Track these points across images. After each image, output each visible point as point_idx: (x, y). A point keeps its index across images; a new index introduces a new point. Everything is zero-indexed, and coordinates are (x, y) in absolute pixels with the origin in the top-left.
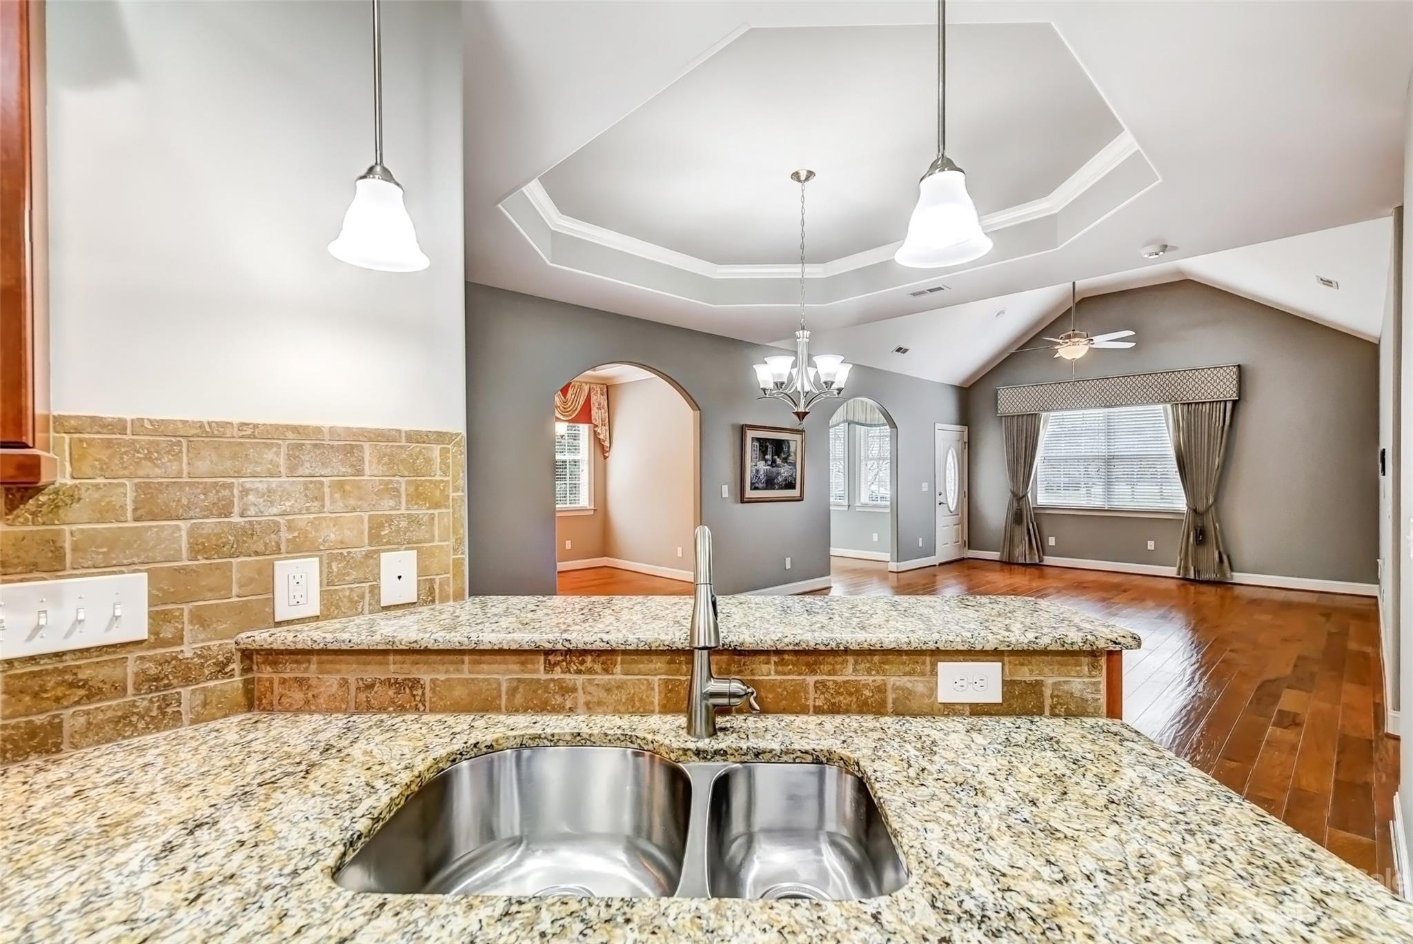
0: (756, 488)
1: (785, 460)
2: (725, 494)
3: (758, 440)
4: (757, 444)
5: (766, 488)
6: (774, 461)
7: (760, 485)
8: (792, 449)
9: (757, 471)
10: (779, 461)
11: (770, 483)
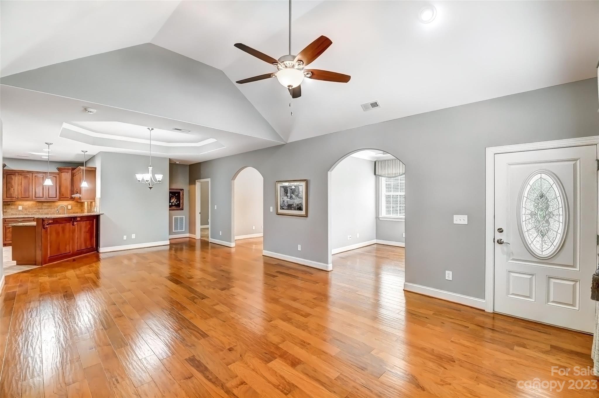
0: (283, 209)
1: (297, 196)
2: (271, 210)
3: (283, 187)
4: (283, 189)
5: (288, 209)
6: (291, 197)
7: (285, 208)
8: (301, 190)
9: (284, 201)
10: (294, 196)
11: (290, 207)
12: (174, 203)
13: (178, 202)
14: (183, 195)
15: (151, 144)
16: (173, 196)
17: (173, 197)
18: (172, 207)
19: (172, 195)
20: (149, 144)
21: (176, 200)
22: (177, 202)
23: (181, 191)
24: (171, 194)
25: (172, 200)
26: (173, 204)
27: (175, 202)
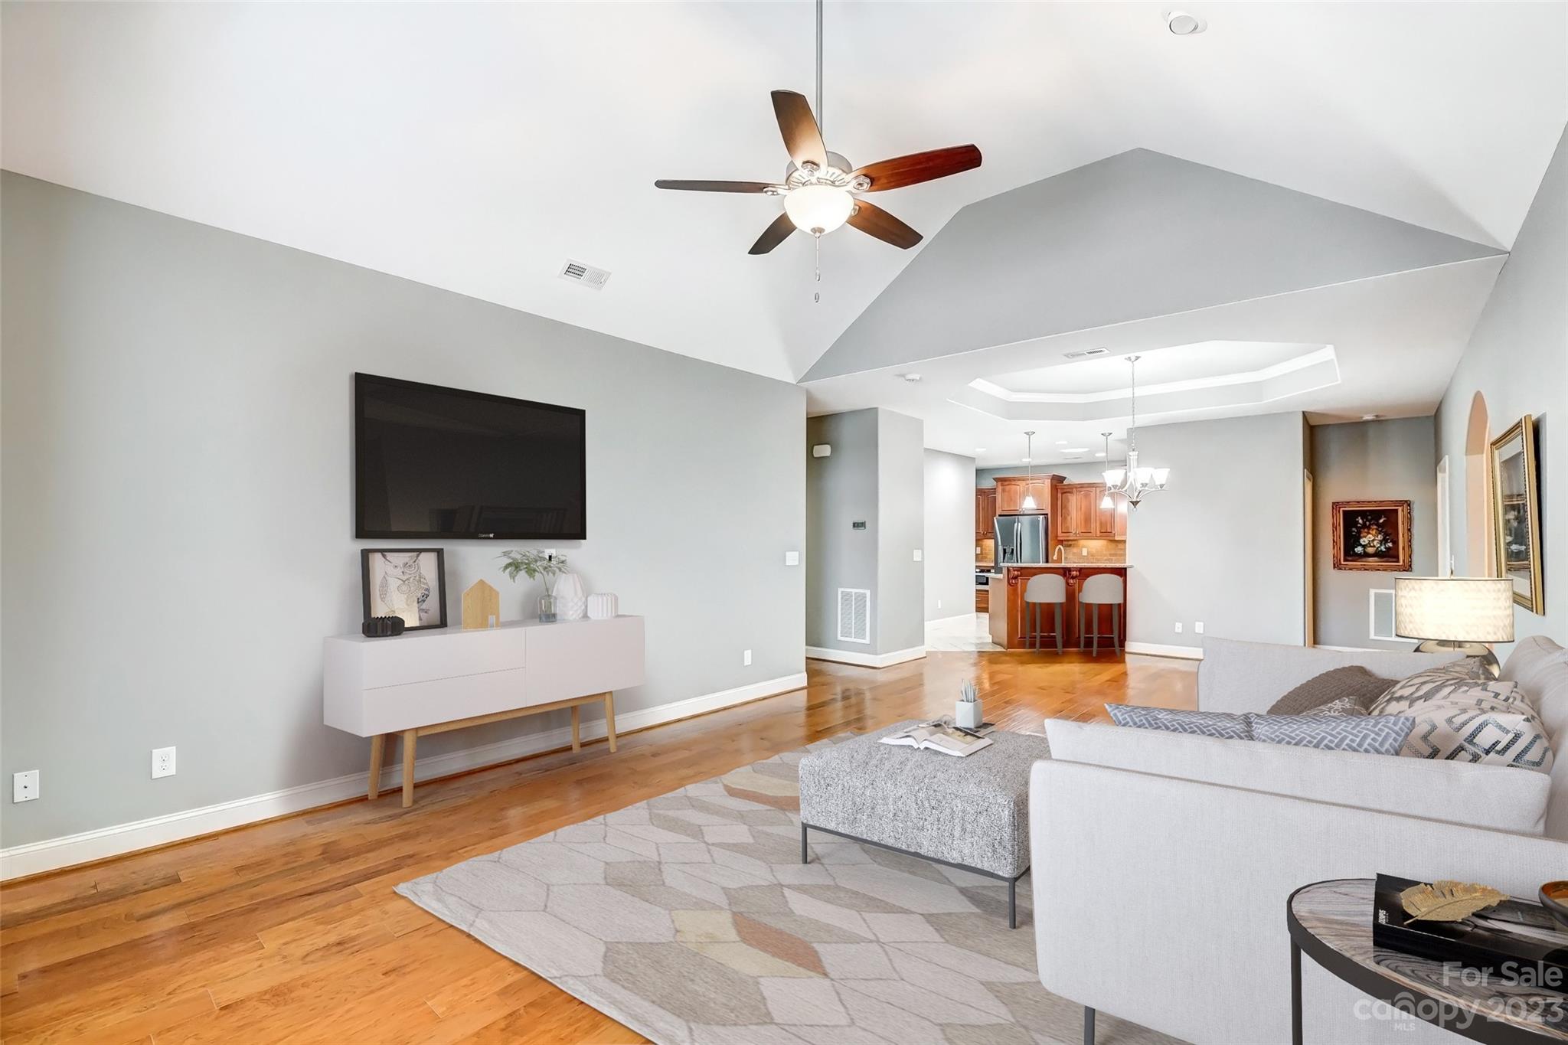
12: (1374, 546)
13: (1390, 545)
14: (1410, 520)
15: (1135, 395)
16: (1370, 524)
17: (1369, 528)
18: (1364, 560)
19: (1364, 523)
20: (1129, 398)
21: (1380, 537)
22: (1384, 541)
23: (1400, 509)
24: (1362, 519)
25: (1365, 537)
26: (1370, 550)
27: (1375, 543)
